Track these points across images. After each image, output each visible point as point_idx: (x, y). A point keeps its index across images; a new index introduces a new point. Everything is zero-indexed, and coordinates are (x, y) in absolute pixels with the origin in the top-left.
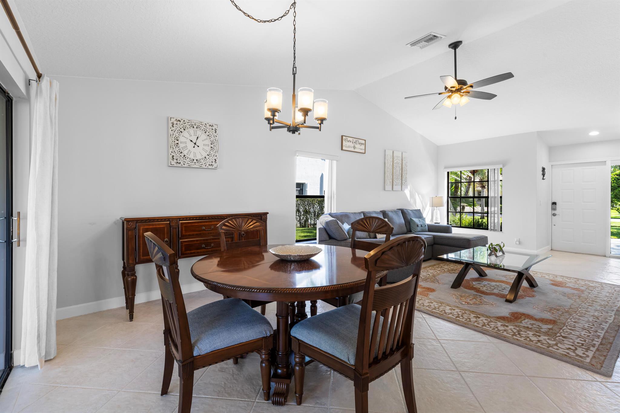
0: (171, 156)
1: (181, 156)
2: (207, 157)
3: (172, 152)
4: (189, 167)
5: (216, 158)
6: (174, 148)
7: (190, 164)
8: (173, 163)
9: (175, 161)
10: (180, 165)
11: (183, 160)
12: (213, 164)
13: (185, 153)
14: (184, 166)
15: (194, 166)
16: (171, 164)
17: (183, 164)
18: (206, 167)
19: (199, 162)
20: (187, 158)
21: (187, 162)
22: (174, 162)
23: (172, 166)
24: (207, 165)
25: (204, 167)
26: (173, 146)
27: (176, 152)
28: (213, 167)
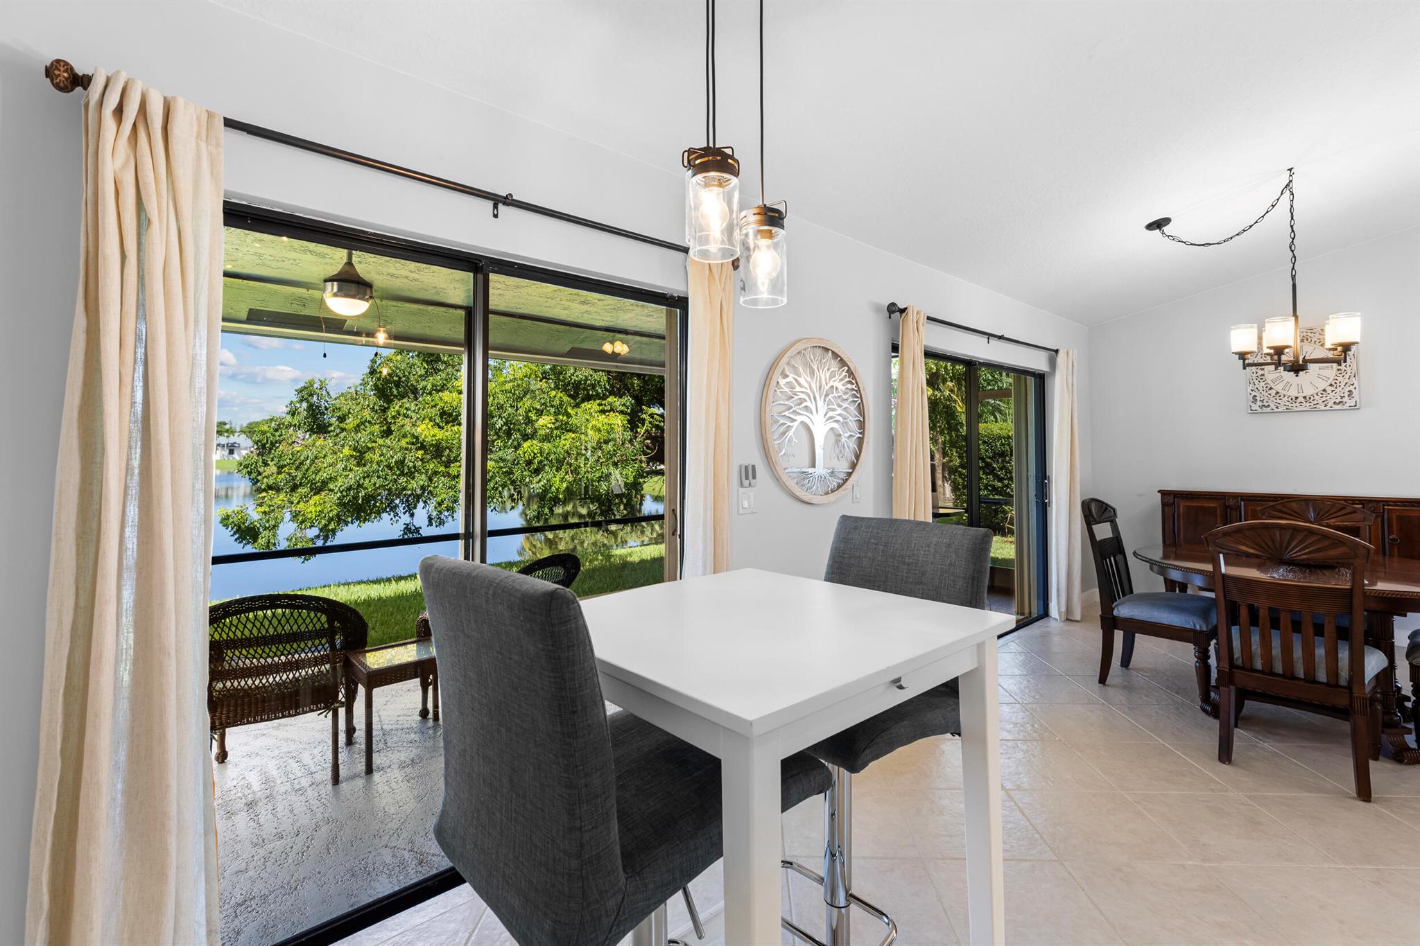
0: (1252, 396)
1: (1270, 394)
2: (1329, 389)
3: (1252, 390)
4: (1288, 410)
5: (1352, 388)
6: (1256, 382)
7: (1290, 405)
8: (1255, 407)
9: (1259, 403)
10: (1268, 410)
11: (1275, 401)
12: (1344, 400)
13: (1279, 388)
14: (1276, 410)
15: (1298, 409)
16: (1252, 410)
17: (1274, 408)
18: (1327, 408)
19: (1310, 400)
20: (1282, 396)
21: (1282, 404)
22: (1257, 405)
23: (1253, 412)
24: (1331, 404)
25: (1323, 408)
26: (1255, 380)
27: (1261, 389)
28: (1346, 406)
